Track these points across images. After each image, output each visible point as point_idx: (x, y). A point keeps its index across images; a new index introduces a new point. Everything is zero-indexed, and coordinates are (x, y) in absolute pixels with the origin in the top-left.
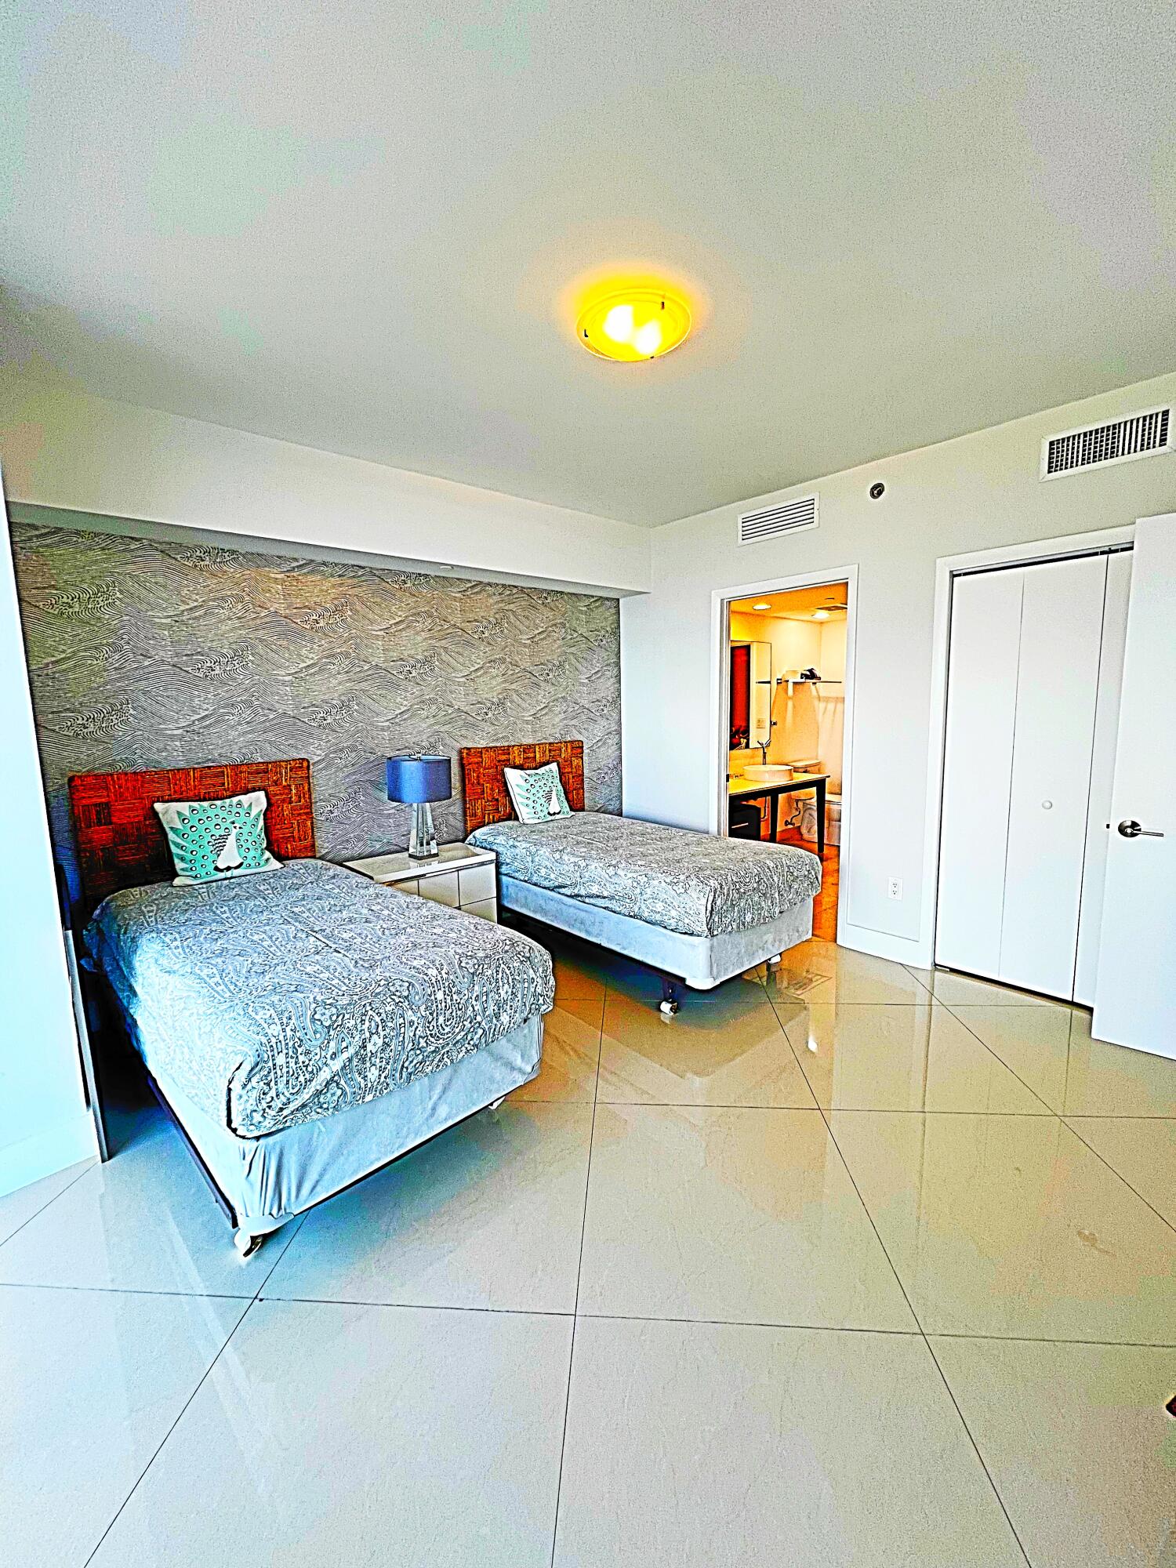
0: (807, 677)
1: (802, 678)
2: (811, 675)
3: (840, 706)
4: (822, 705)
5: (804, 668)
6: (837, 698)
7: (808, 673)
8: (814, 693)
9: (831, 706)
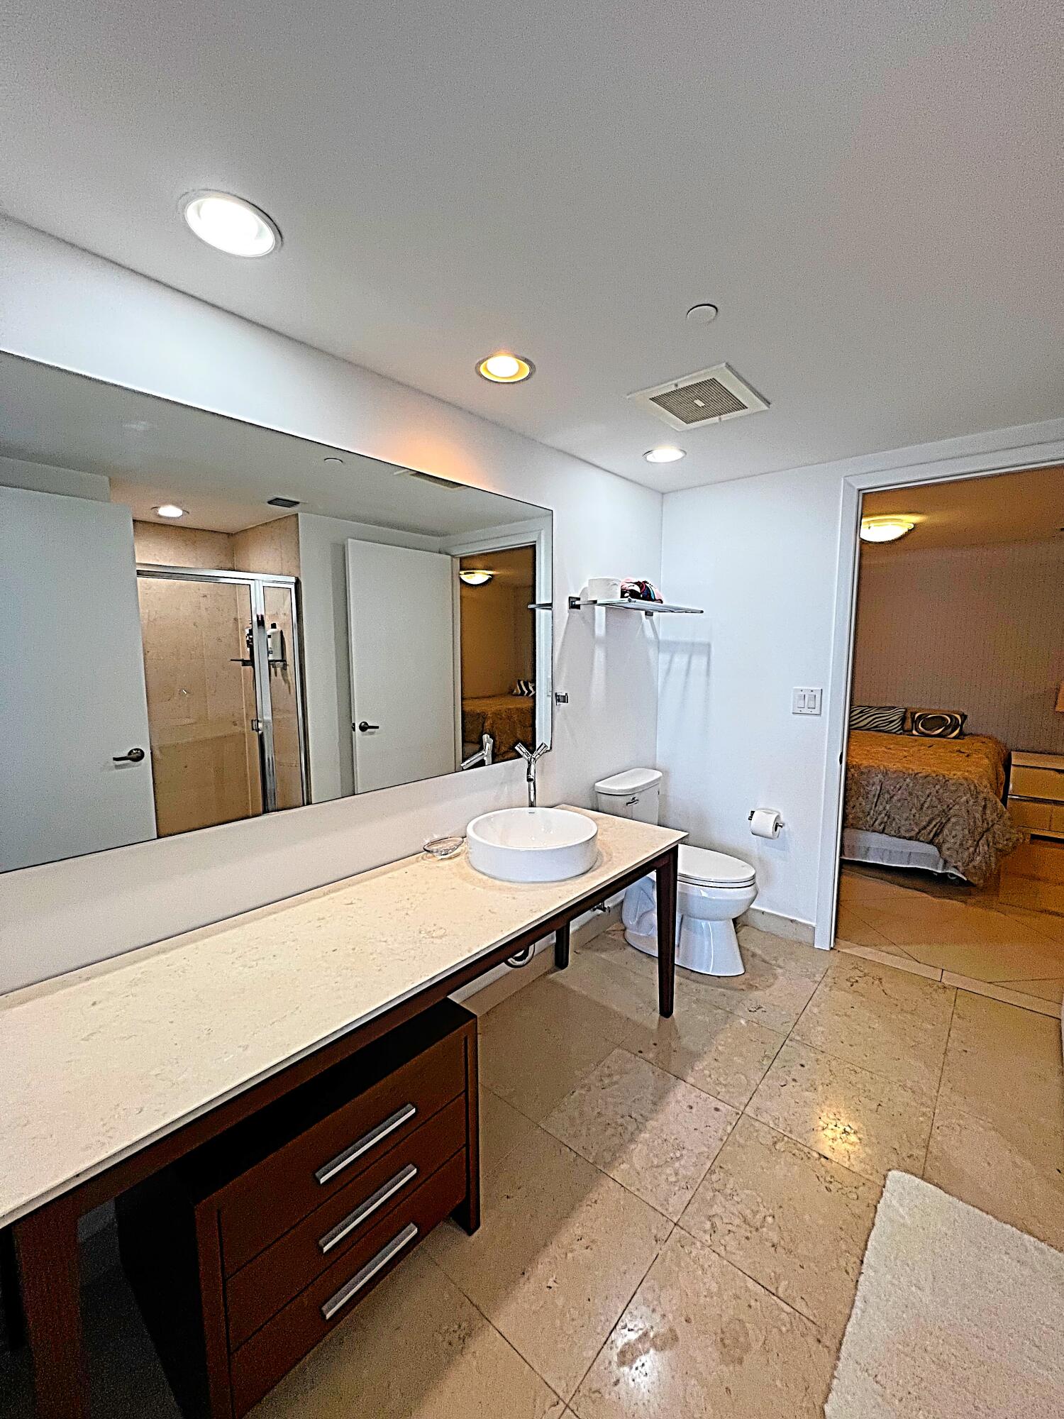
0: (634, 594)
1: (622, 596)
2: (643, 592)
3: (699, 663)
4: (664, 658)
5: (629, 579)
6: (693, 644)
7: (637, 589)
8: (649, 633)
9: (680, 661)
